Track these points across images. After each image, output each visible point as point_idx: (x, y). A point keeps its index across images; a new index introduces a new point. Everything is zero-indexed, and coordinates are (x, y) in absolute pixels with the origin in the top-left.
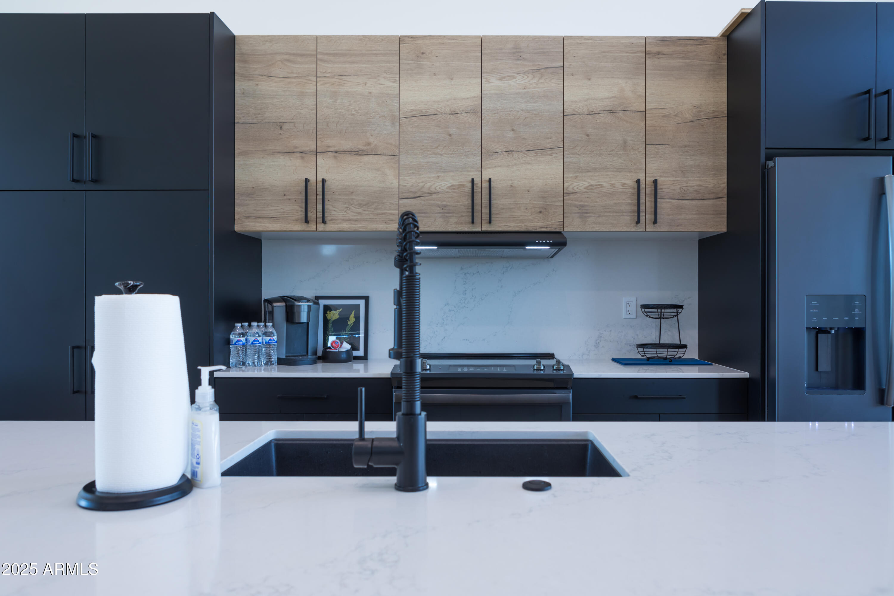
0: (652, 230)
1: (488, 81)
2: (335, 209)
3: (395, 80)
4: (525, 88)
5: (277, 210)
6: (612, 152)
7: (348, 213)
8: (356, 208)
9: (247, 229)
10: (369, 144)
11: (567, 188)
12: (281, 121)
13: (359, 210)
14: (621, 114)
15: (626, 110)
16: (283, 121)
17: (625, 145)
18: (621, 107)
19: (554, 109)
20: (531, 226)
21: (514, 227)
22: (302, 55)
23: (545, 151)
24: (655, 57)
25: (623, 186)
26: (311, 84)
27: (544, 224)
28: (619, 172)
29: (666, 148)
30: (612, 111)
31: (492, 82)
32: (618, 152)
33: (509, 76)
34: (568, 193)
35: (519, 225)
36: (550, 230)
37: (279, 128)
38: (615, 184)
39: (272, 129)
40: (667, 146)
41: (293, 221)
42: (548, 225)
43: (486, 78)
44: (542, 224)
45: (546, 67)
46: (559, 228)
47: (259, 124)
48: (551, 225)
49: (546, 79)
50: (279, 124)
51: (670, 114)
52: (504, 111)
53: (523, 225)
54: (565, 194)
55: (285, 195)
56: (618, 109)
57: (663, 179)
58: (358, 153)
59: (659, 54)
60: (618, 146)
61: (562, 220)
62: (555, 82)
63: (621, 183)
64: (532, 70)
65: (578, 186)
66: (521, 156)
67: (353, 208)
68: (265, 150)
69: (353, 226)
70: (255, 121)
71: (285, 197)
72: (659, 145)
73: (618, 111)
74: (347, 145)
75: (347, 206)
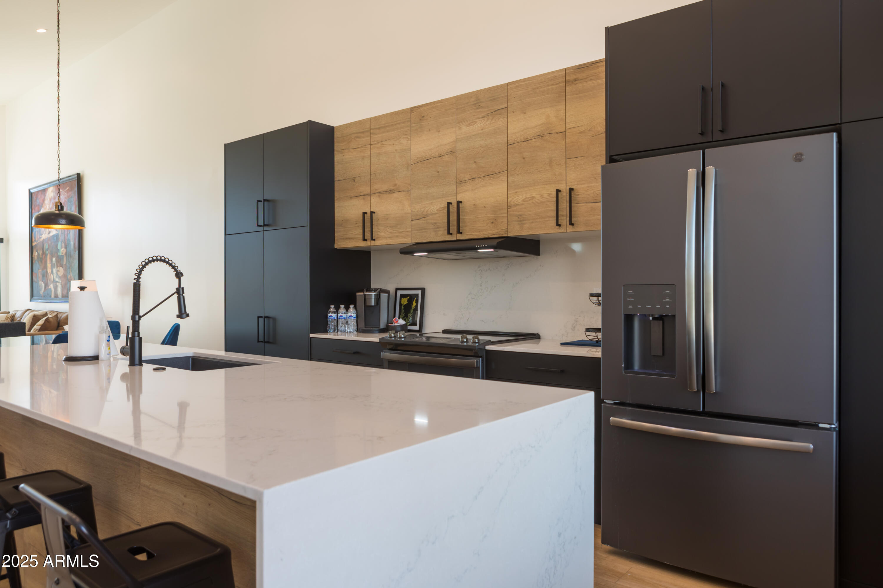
0: (571, 231)
1: (460, 128)
2: (379, 231)
3: (409, 138)
4: (482, 129)
5: (352, 233)
6: (541, 170)
7: (385, 233)
8: (389, 229)
9: (340, 247)
10: (395, 185)
11: (510, 202)
12: (354, 177)
13: (391, 231)
14: (547, 137)
15: (551, 133)
16: (355, 176)
17: (551, 162)
18: (548, 131)
19: (501, 142)
20: (487, 233)
21: (476, 235)
22: (363, 132)
23: (495, 175)
24: (573, 84)
25: (549, 196)
26: (368, 150)
27: (494, 232)
28: (546, 184)
29: (582, 159)
30: (541, 136)
31: (462, 129)
32: (545, 168)
33: (472, 122)
34: (511, 206)
35: (479, 234)
36: (499, 236)
37: (353, 181)
38: (543, 195)
39: (350, 182)
40: (583, 158)
41: (360, 240)
42: (497, 232)
43: (459, 127)
44: (493, 231)
45: (496, 110)
46: (505, 234)
47: (345, 180)
48: (500, 232)
49: (496, 119)
50: (353, 179)
51: (585, 130)
52: (469, 149)
53: (481, 233)
54: (509, 207)
55: (356, 224)
56: (546, 133)
57: (579, 186)
58: (390, 192)
59: (576, 81)
60: (545, 163)
61: (507, 228)
62: (502, 120)
63: (548, 193)
64: (487, 114)
65: (517, 200)
66: (480, 181)
67: (388, 229)
68: (347, 196)
69: (388, 241)
70: (343, 178)
71: (356, 225)
72: (576, 158)
73: (545, 135)
74: (385, 187)
75: (385, 228)
